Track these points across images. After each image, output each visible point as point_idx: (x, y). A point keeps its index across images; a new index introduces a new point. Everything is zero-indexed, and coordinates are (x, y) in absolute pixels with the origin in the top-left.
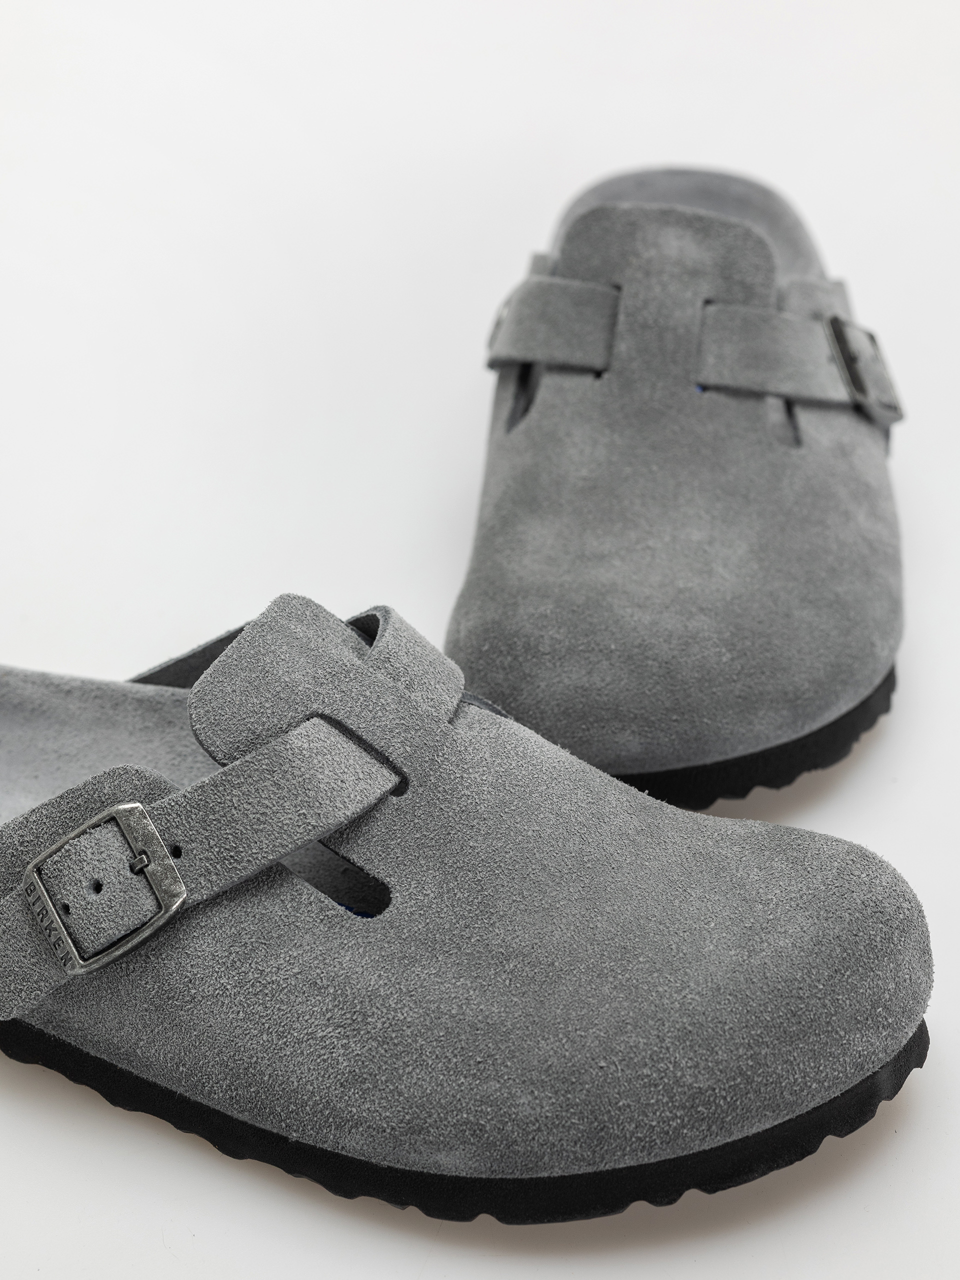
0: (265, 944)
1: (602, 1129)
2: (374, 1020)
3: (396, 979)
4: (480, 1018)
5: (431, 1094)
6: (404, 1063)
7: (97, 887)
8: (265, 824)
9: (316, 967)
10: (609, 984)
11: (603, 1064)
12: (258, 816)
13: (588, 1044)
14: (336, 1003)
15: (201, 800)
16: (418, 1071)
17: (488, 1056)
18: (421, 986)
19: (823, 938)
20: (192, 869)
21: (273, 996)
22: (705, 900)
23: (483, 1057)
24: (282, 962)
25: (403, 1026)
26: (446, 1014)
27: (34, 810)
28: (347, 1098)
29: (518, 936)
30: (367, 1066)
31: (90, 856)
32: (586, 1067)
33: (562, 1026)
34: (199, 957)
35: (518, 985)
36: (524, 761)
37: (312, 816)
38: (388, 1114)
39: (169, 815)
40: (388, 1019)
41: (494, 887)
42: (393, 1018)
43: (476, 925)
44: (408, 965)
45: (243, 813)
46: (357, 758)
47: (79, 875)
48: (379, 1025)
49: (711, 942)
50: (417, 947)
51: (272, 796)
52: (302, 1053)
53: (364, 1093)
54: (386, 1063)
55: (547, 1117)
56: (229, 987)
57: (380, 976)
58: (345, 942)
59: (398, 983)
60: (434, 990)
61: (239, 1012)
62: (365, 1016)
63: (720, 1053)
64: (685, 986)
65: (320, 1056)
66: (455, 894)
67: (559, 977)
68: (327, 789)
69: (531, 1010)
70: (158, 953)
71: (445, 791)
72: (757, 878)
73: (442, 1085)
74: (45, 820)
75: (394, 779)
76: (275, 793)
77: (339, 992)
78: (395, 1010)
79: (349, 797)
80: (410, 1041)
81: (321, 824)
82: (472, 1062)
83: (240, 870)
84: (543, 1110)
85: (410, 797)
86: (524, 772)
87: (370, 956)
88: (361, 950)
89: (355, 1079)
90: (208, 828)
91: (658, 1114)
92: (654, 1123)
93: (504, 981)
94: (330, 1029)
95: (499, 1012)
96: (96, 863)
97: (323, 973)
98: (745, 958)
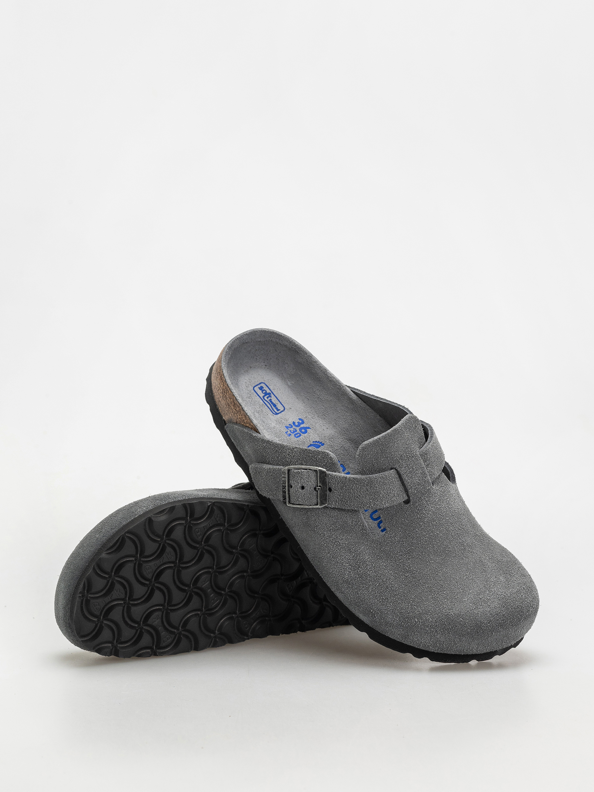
0: (342, 530)
1: (407, 636)
2: (361, 569)
3: (373, 561)
4: (390, 586)
5: (366, 599)
6: (363, 586)
7: (303, 488)
8: (358, 498)
9: (353, 545)
10: (431, 596)
11: (416, 620)
12: (358, 495)
13: (416, 612)
14: (353, 558)
15: (344, 481)
16: (366, 591)
17: (387, 599)
18: (379, 567)
19: (499, 613)
20: (332, 498)
21: (337, 546)
22: (474, 581)
23: (385, 598)
24: (344, 538)
25: (368, 576)
26: (382, 579)
27: (297, 448)
28: (343, 585)
29: (414, 566)
30: (353, 581)
31: (305, 478)
32: (412, 618)
33: (411, 602)
34: (322, 522)
35: (406, 582)
36: (447, 505)
37: (373, 503)
38: (352, 596)
39: (333, 479)
40: (365, 571)
41: (416, 547)
42: (367, 572)
43: (404, 556)
44: (379, 559)
45: (354, 492)
46: (398, 488)
47: (299, 481)
48: (362, 572)
49: (467, 597)
50: (384, 554)
51: (364, 492)
52: (337, 566)
53: (348, 587)
54: (358, 583)
55: (394, 625)
56: (326, 535)
57: (369, 557)
58: (364, 542)
59: (373, 563)
60: (382, 570)
61: (325, 543)
62: (359, 567)
63: (451, 634)
64: (452, 609)
65: (341, 570)
66: (404, 543)
67: (419, 585)
68: (382, 496)
69: (406, 592)
70: (311, 513)
71: (418, 509)
72: (493, 580)
73: (370, 599)
74: (298, 453)
75: (406, 498)
76: (365, 491)
77: (355, 556)
78: (368, 570)
79: (388, 501)
80: (368, 581)
81: (374, 507)
82: (381, 598)
83: (345, 506)
84: (394, 623)
85: (408, 507)
86: (445, 510)
87: (369, 550)
88: (368, 547)
89: (347, 582)
90: (342, 490)
91: (425, 640)
92: (423, 642)
93: (403, 578)
94: (348, 565)
95: (397, 587)
96: (306, 481)
97: (354, 548)
98: (473, 609)
